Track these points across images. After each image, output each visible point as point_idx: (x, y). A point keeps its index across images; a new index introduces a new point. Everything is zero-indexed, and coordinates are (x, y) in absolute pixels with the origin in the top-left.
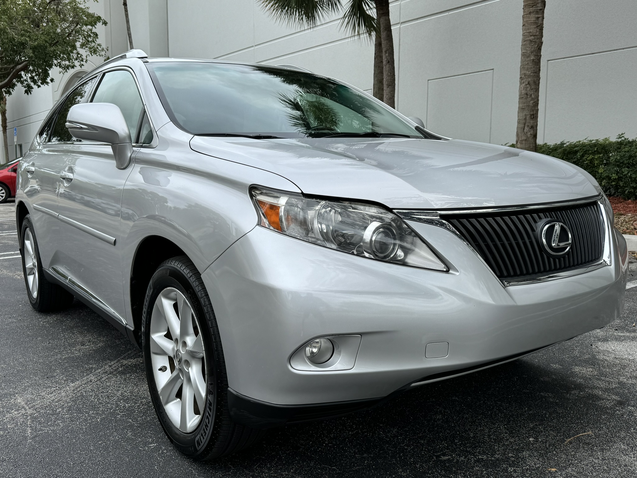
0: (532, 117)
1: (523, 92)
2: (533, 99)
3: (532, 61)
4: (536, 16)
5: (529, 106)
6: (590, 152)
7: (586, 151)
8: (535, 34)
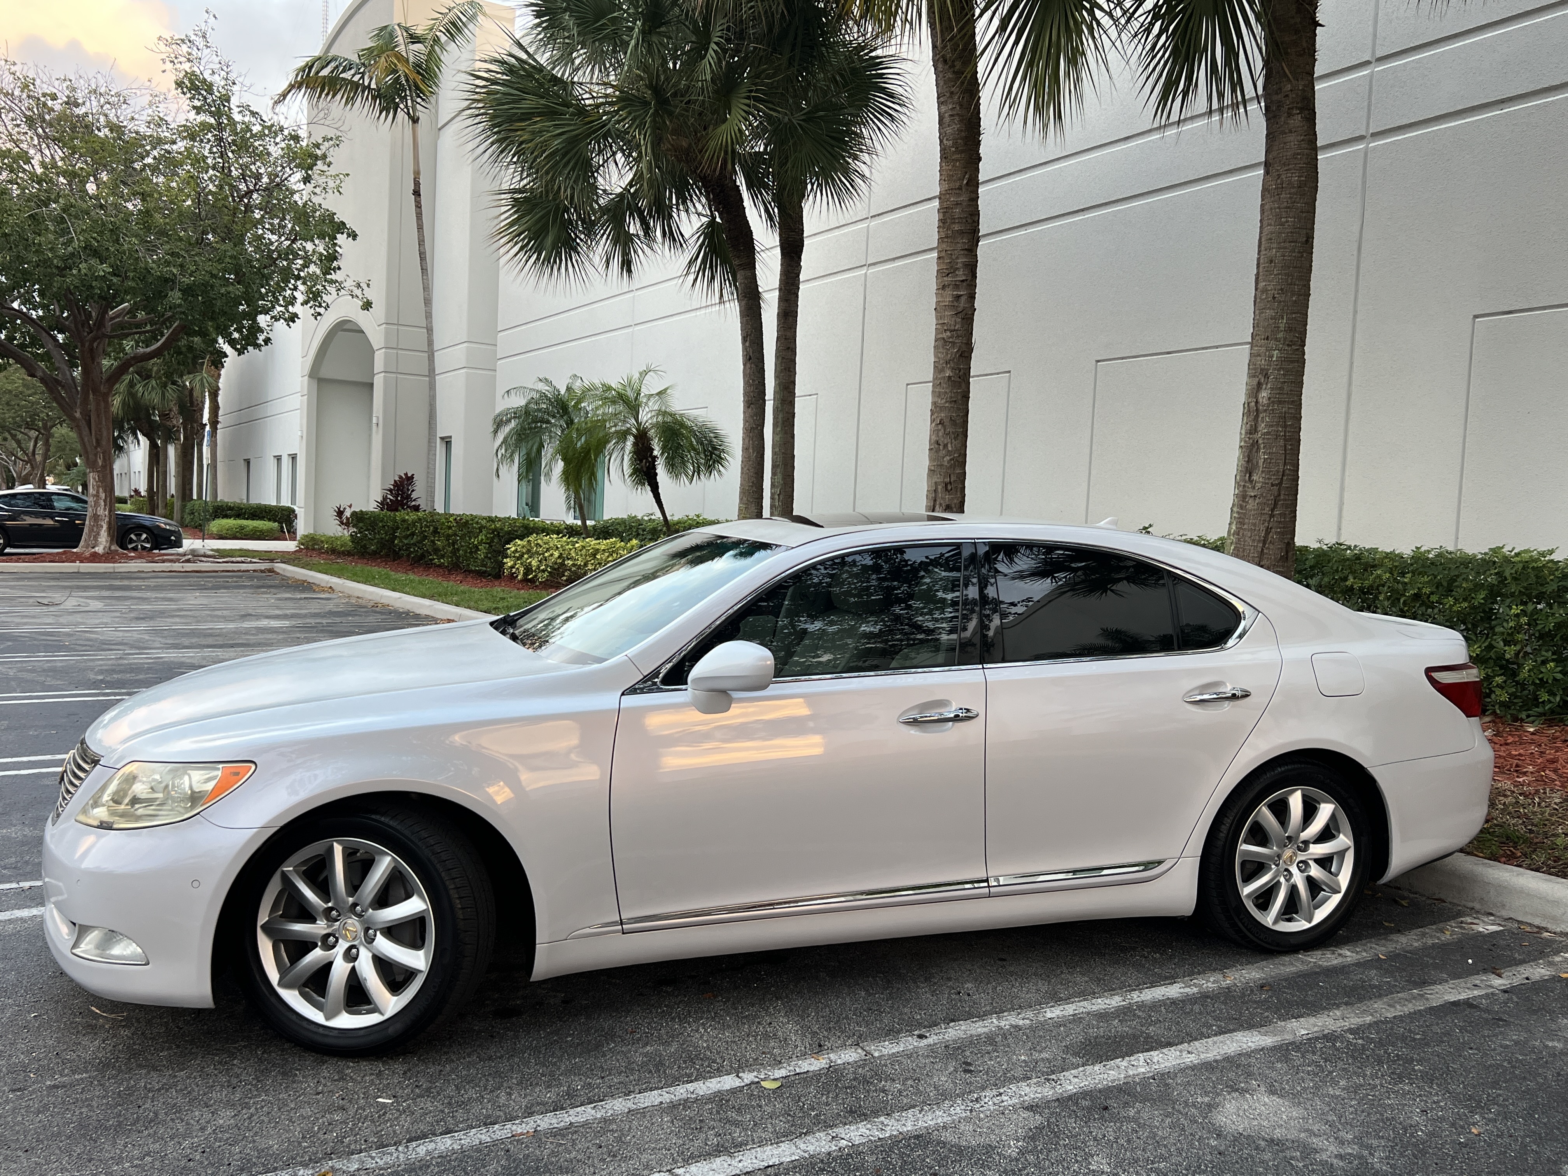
4: (955, 293)
5: (942, 465)
8: (952, 328)
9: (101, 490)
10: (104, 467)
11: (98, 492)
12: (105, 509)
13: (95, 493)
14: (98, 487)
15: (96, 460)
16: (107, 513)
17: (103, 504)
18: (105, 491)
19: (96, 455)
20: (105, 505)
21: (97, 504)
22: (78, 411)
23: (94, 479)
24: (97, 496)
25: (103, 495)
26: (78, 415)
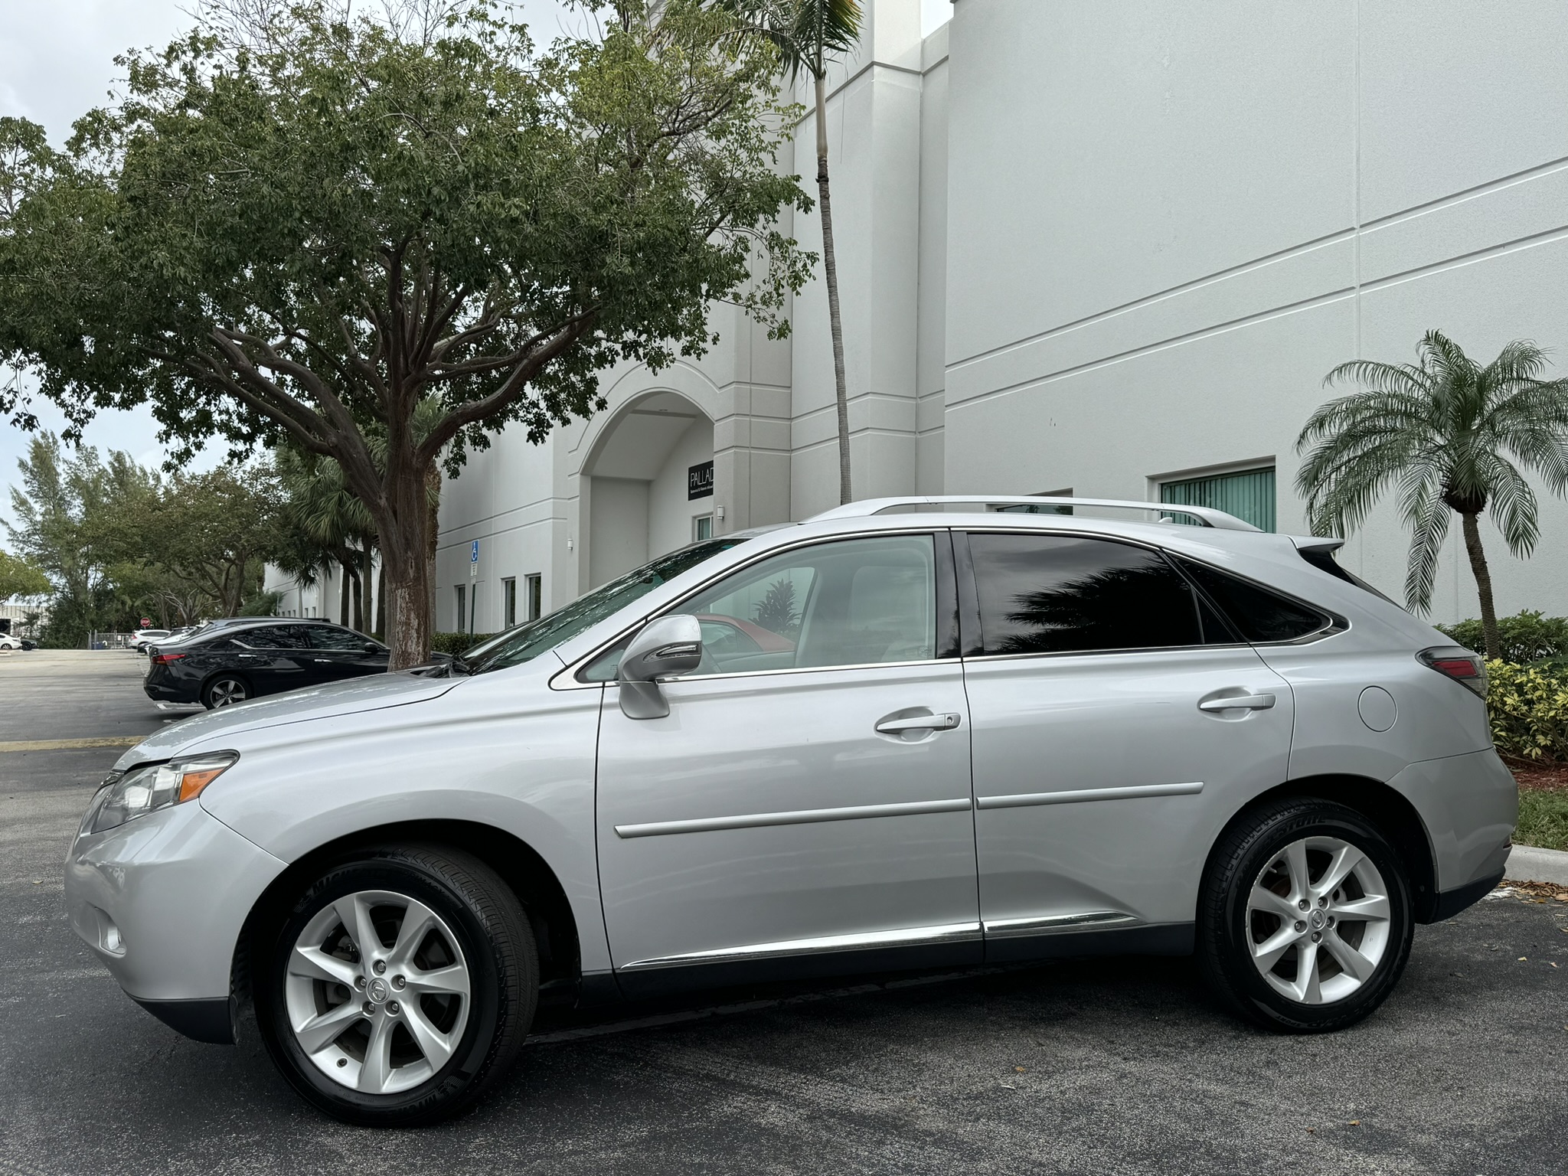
9: (412, 615)
10: (417, 579)
11: (408, 618)
12: (418, 643)
13: (403, 619)
14: (409, 611)
15: (405, 571)
16: (421, 649)
17: (415, 635)
18: (418, 616)
19: (406, 562)
20: (418, 638)
21: (406, 636)
22: (383, 495)
23: (404, 598)
24: (408, 624)
25: (415, 623)
26: (383, 502)
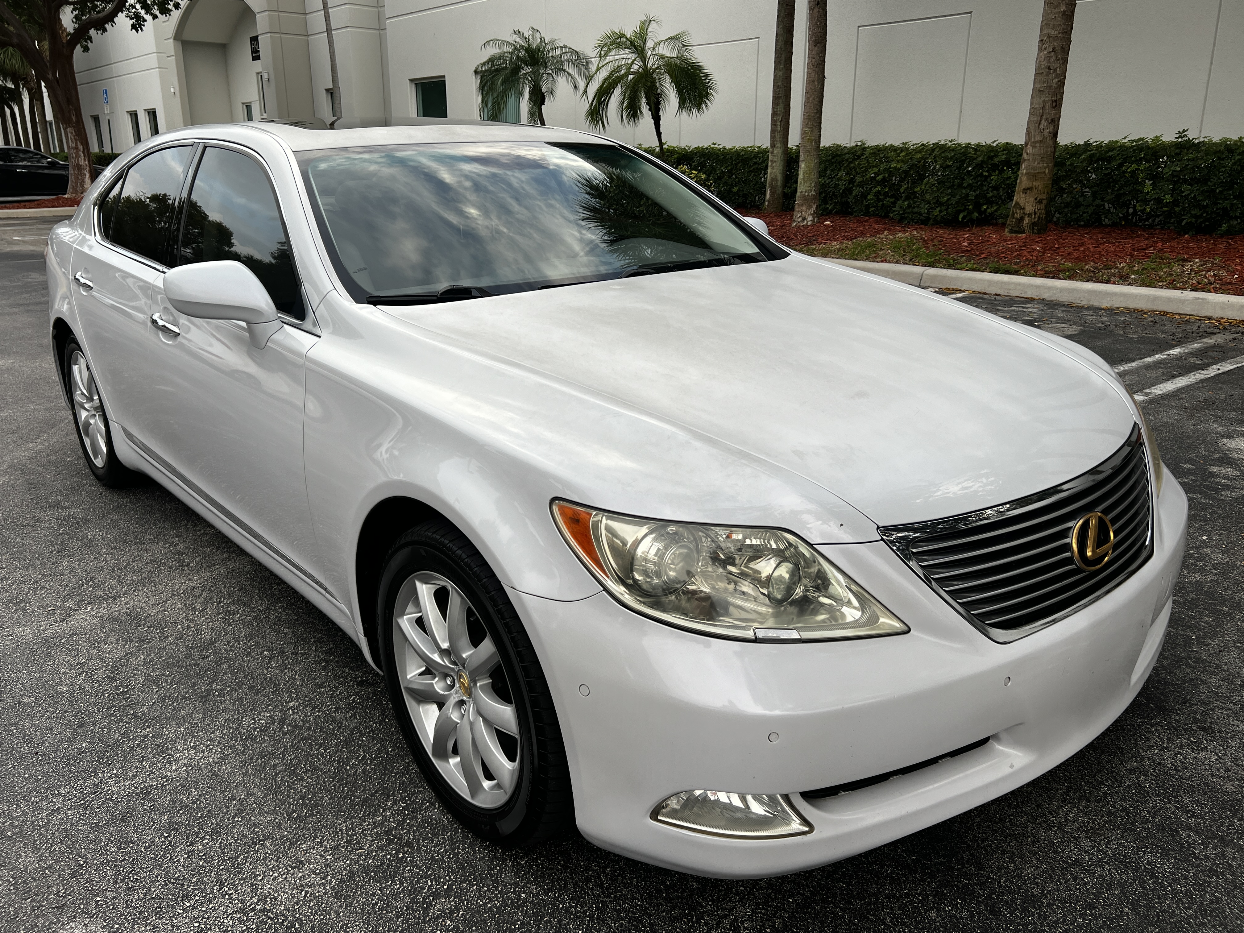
0: (1054, 104)
1: (1044, 64)
2: (1057, 76)
3: (1061, 14)
5: (1050, 87)
6: (1133, 159)
7: (1127, 157)
9: (79, 143)
10: (77, 122)
12: (85, 160)
13: (74, 145)
14: (76, 140)
15: (70, 117)
16: (87, 163)
18: (82, 144)
19: (69, 112)
20: (84, 156)
21: (78, 156)
23: (72, 133)
24: (76, 148)
25: (81, 148)
